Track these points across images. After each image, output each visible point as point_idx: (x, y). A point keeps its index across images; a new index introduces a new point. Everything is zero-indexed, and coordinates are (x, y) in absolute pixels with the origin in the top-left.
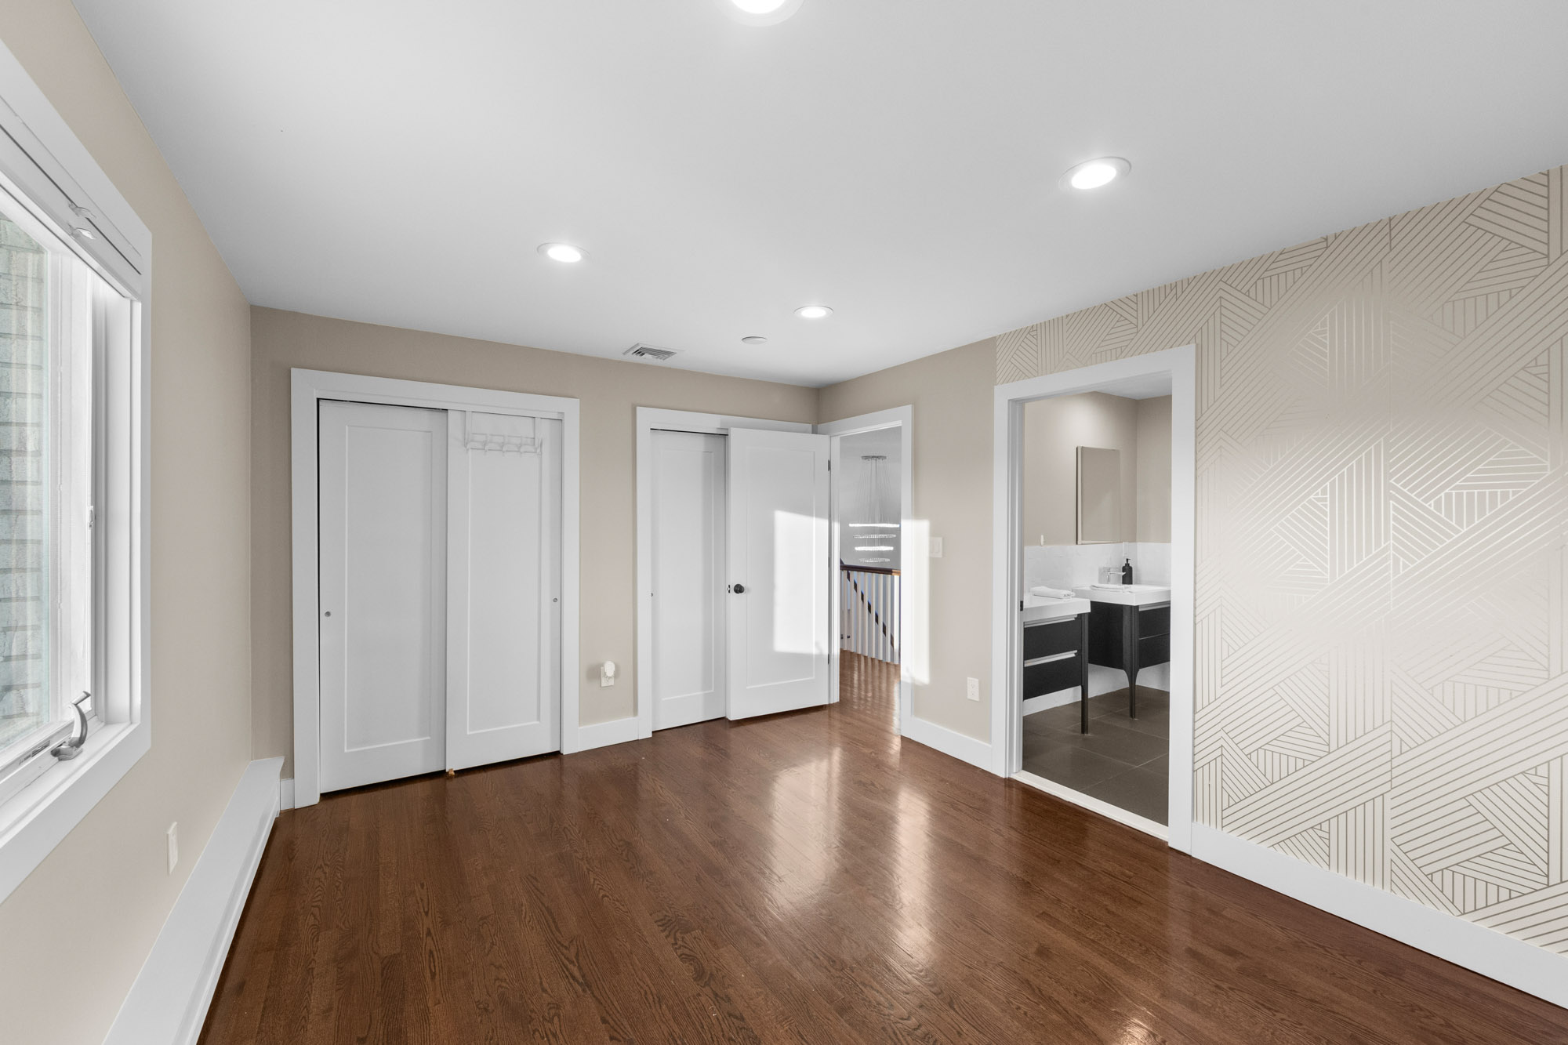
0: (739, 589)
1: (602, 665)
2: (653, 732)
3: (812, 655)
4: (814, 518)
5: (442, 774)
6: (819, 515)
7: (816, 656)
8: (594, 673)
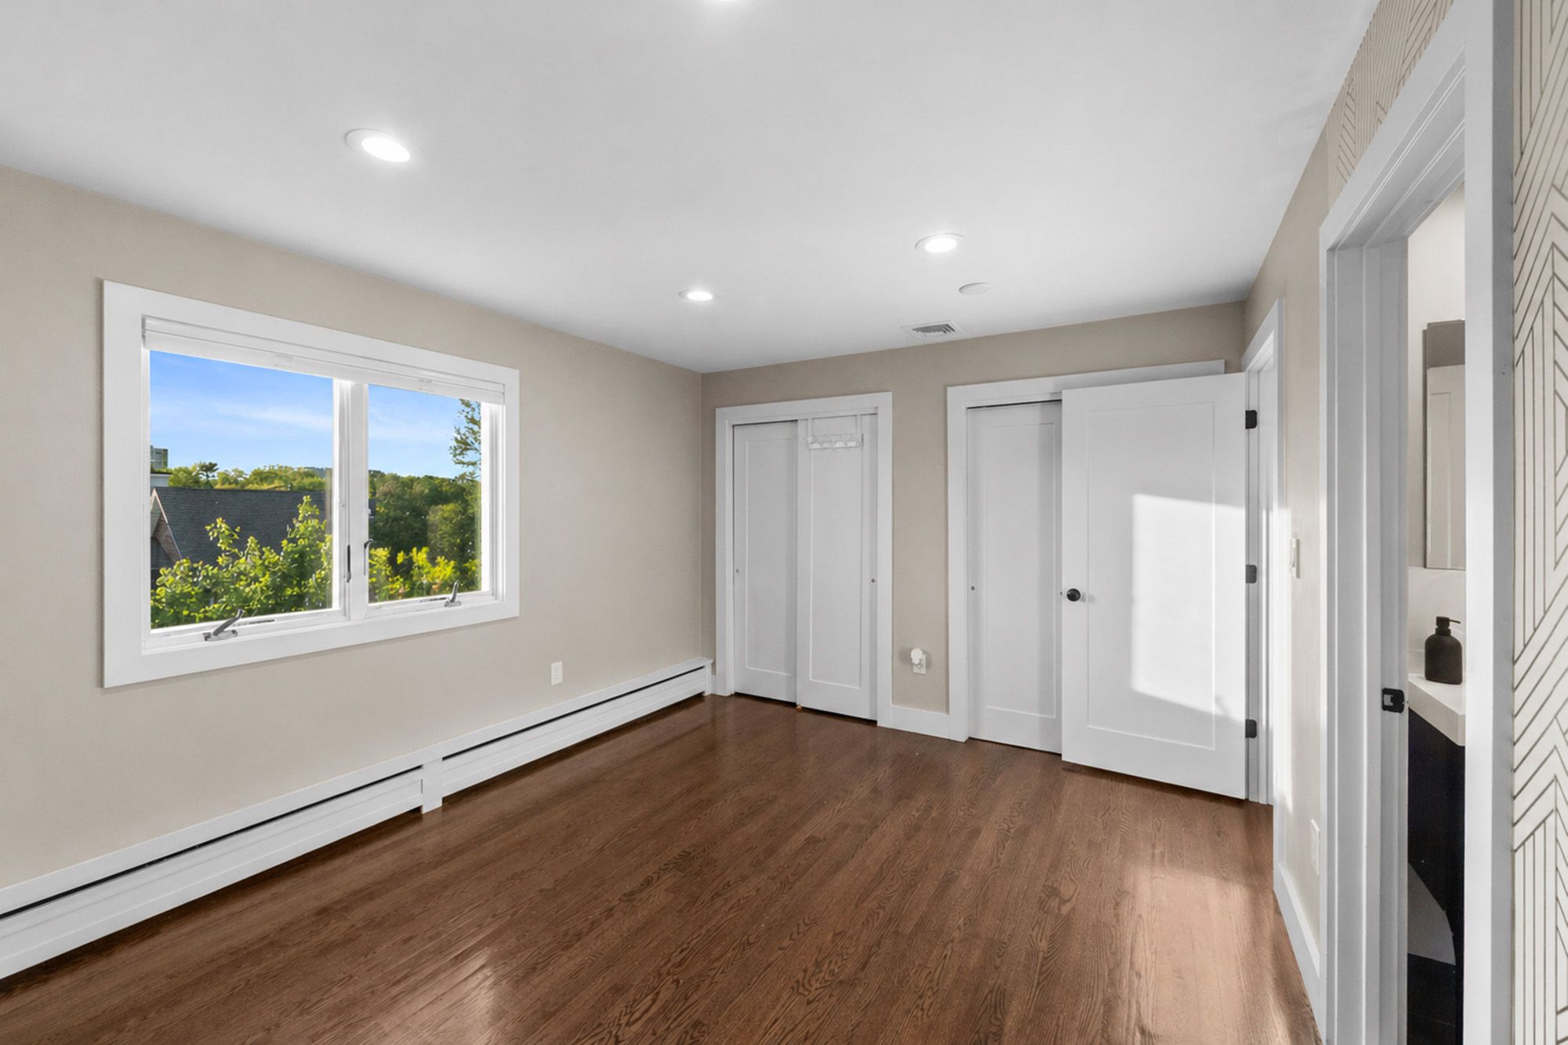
0: (1074, 595)
1: (911, 650)
2: (970, 738)
3: (1211, 715)
4: (1214, 505)
5: (793, 705)
6: (1223, 499)
7: (1216, 716)
8: (904, 657)
